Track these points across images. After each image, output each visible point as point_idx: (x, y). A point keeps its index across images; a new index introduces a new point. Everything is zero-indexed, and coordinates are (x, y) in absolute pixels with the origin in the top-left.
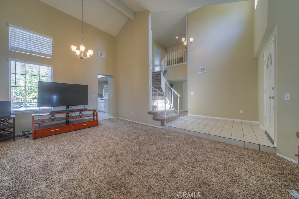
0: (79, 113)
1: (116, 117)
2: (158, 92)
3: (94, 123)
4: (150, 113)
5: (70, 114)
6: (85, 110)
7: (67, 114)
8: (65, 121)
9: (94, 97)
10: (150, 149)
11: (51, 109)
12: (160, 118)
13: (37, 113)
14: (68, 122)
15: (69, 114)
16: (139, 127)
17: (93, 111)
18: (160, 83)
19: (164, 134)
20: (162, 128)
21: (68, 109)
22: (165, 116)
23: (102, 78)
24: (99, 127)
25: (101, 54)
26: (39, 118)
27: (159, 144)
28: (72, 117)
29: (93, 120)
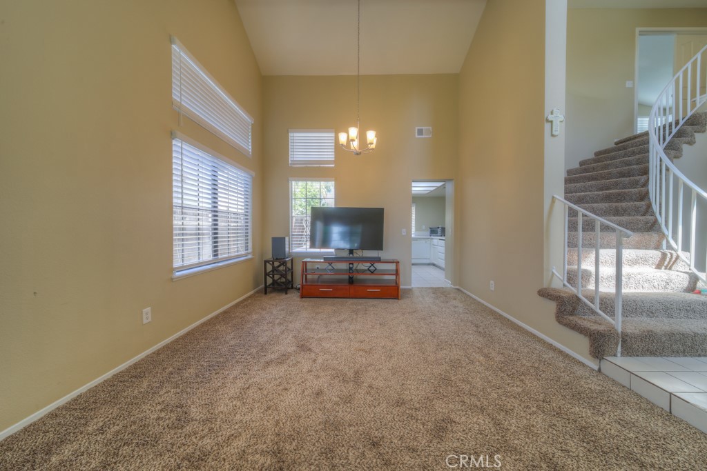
0: (369, 264)
1: (457, 287)
2: (584, 215)
3: (392, 292)
4: (545, 294)
5: (355, 265)
6: (379, 260)
7: (350, 264)
8: (346, 277)
9: (403, 234)
10: (457, 420)
11: (332, 253)
12: (586, 324)
13: (312, 258)
14: (351, 281)
15: (352, 264)
16: (498, 331)
17: (395, 264)
18: (643, 178)
19: (578, 397)
20: (596, 368)
21: (351, 255)
22: (618, 323)
23: (438, 187)
24: (401, 302)
25: (420, 132)
26: (319, 266)
27: (513, 423)
28: (358, 271)
29: (394, 284)
